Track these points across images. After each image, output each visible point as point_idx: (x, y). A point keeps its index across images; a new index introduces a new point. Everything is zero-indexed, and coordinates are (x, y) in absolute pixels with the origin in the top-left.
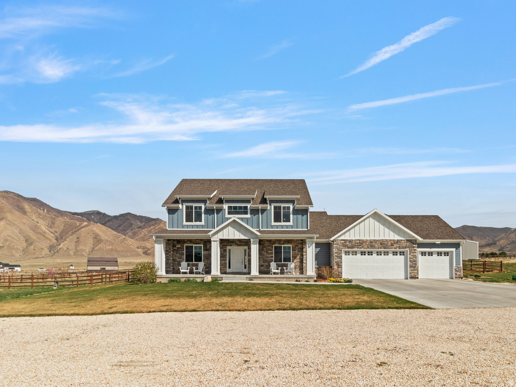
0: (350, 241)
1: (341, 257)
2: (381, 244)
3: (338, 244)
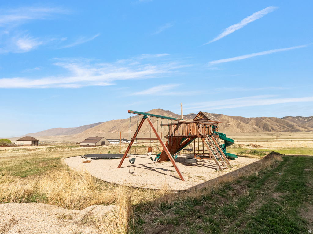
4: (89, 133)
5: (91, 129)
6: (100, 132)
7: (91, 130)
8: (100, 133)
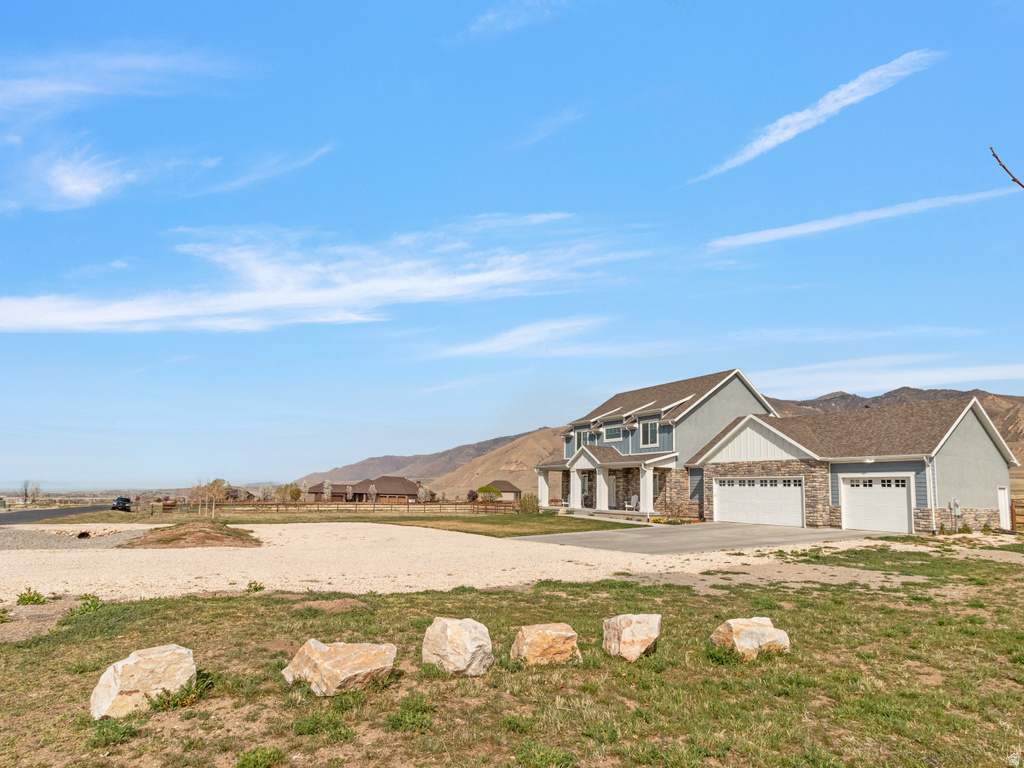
0: (723, 465)
1: (711, 489)
2: (763, 468)
3: (708, 470)
4: (479, 470)
5: (482, 458)
6: (513, 468)
7: (483, 463)
8: (511, 472)
